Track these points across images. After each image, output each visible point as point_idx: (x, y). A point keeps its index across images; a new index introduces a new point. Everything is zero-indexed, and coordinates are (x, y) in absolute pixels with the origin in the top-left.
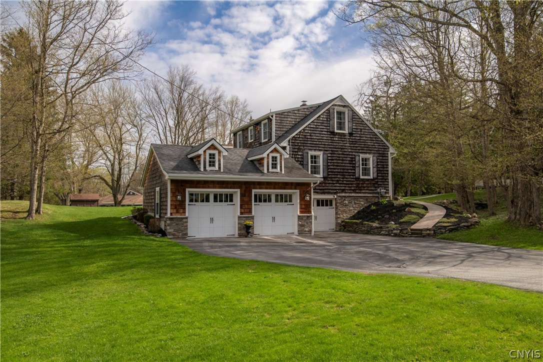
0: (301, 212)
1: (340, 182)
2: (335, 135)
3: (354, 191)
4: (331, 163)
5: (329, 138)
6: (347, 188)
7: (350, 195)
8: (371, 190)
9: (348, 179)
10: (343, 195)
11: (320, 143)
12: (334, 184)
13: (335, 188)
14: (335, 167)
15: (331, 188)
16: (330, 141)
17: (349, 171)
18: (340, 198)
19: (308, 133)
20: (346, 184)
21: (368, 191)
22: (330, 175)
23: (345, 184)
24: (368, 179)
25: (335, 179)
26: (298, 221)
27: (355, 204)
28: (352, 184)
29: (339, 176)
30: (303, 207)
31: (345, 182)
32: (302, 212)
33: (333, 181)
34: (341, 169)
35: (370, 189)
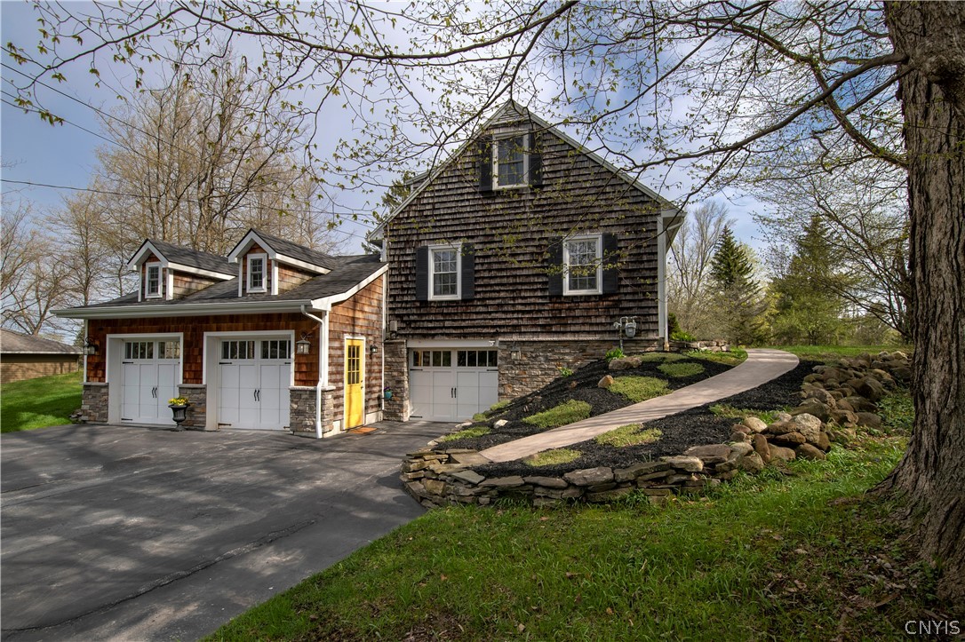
0: (298, 381)
1: (505, 308)
2: (495, 198)
3: (546, 329)
4: (482, 264)
5: (477, 208)
6: (525, 322)
7: (535, 339)
8: (597, 324)
9: (529, 301)
10: (515, 338)
11: (457, 222)
12: (490, 313)
13: (492, 323)
14: (493, 273)
15: (482, 323)
16: (480, 214)
17: (532, 279)
18: (505, 347)
19: (429, 204)
20: (523, 312)
21: (587, 328)
22: (479, 292)
23: (518, 312)
24: (589, 296)
25: (491, 302)
26: (292, 401)
27: (548, 360)
28: (540, 311)
29: (502, 294)
30: (304, 369)
31: (520, 308)
32: (300, 380)
33: (486, 306)
34: (508, 277)
35: (593, 320)
